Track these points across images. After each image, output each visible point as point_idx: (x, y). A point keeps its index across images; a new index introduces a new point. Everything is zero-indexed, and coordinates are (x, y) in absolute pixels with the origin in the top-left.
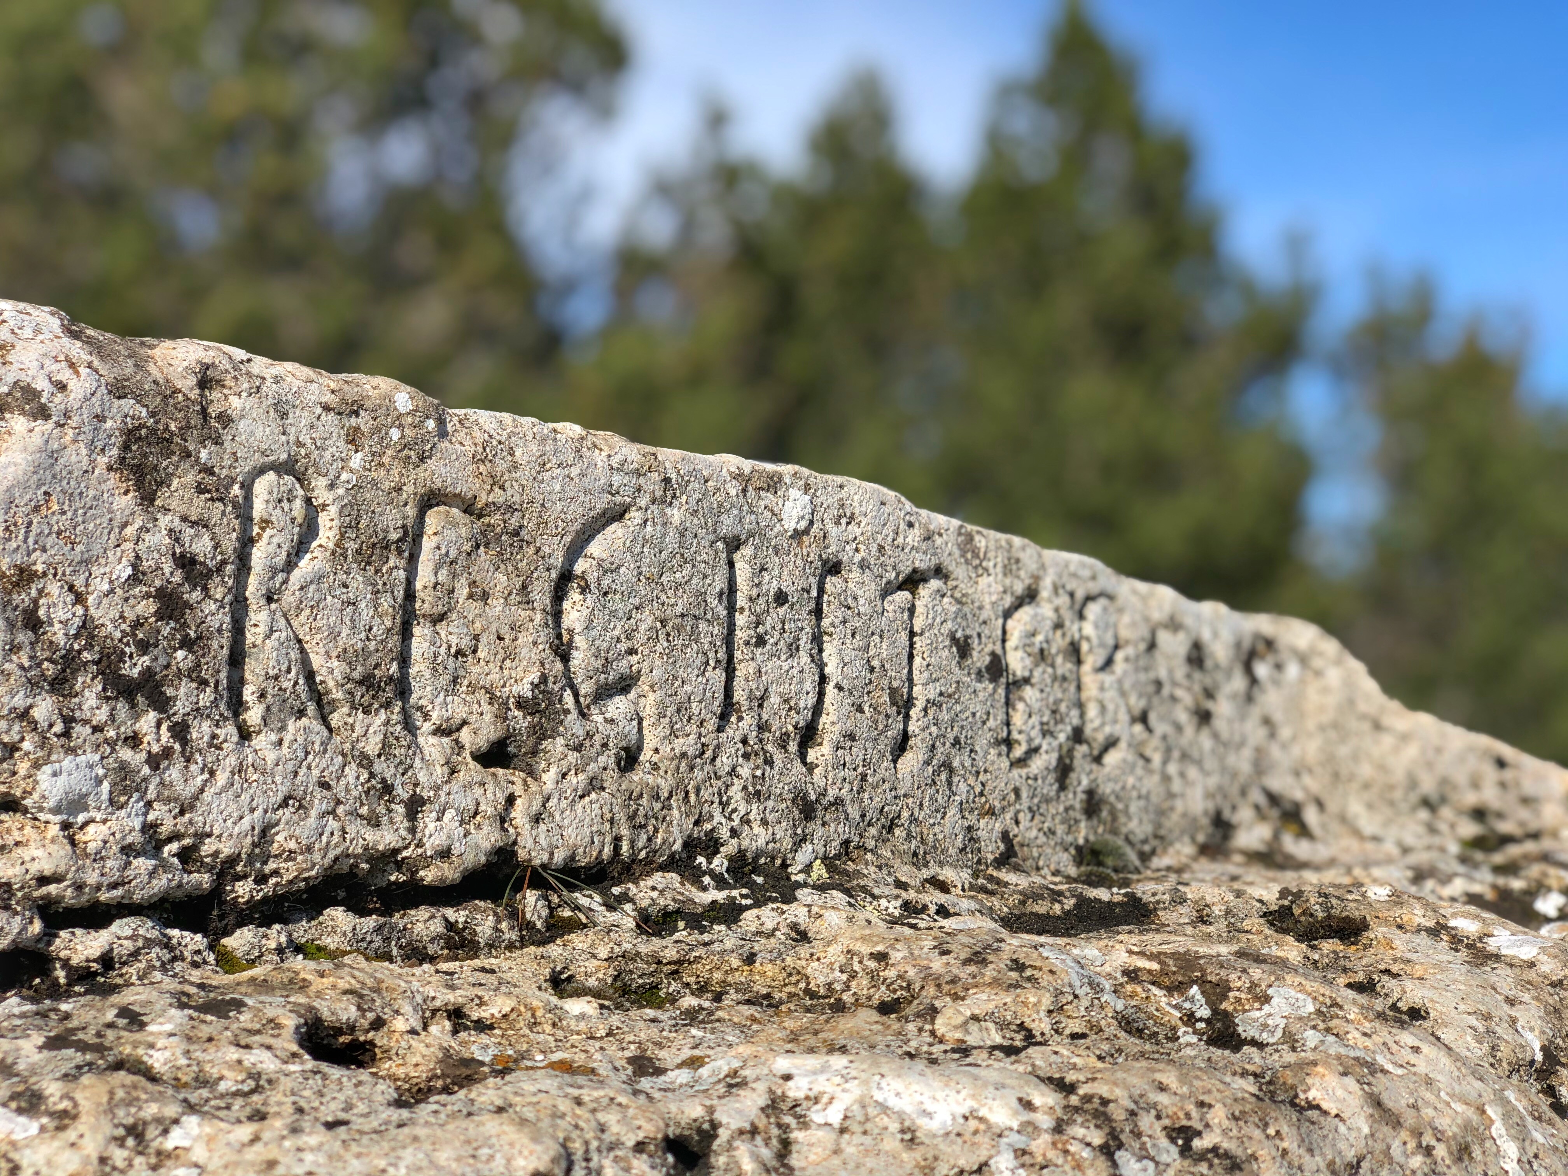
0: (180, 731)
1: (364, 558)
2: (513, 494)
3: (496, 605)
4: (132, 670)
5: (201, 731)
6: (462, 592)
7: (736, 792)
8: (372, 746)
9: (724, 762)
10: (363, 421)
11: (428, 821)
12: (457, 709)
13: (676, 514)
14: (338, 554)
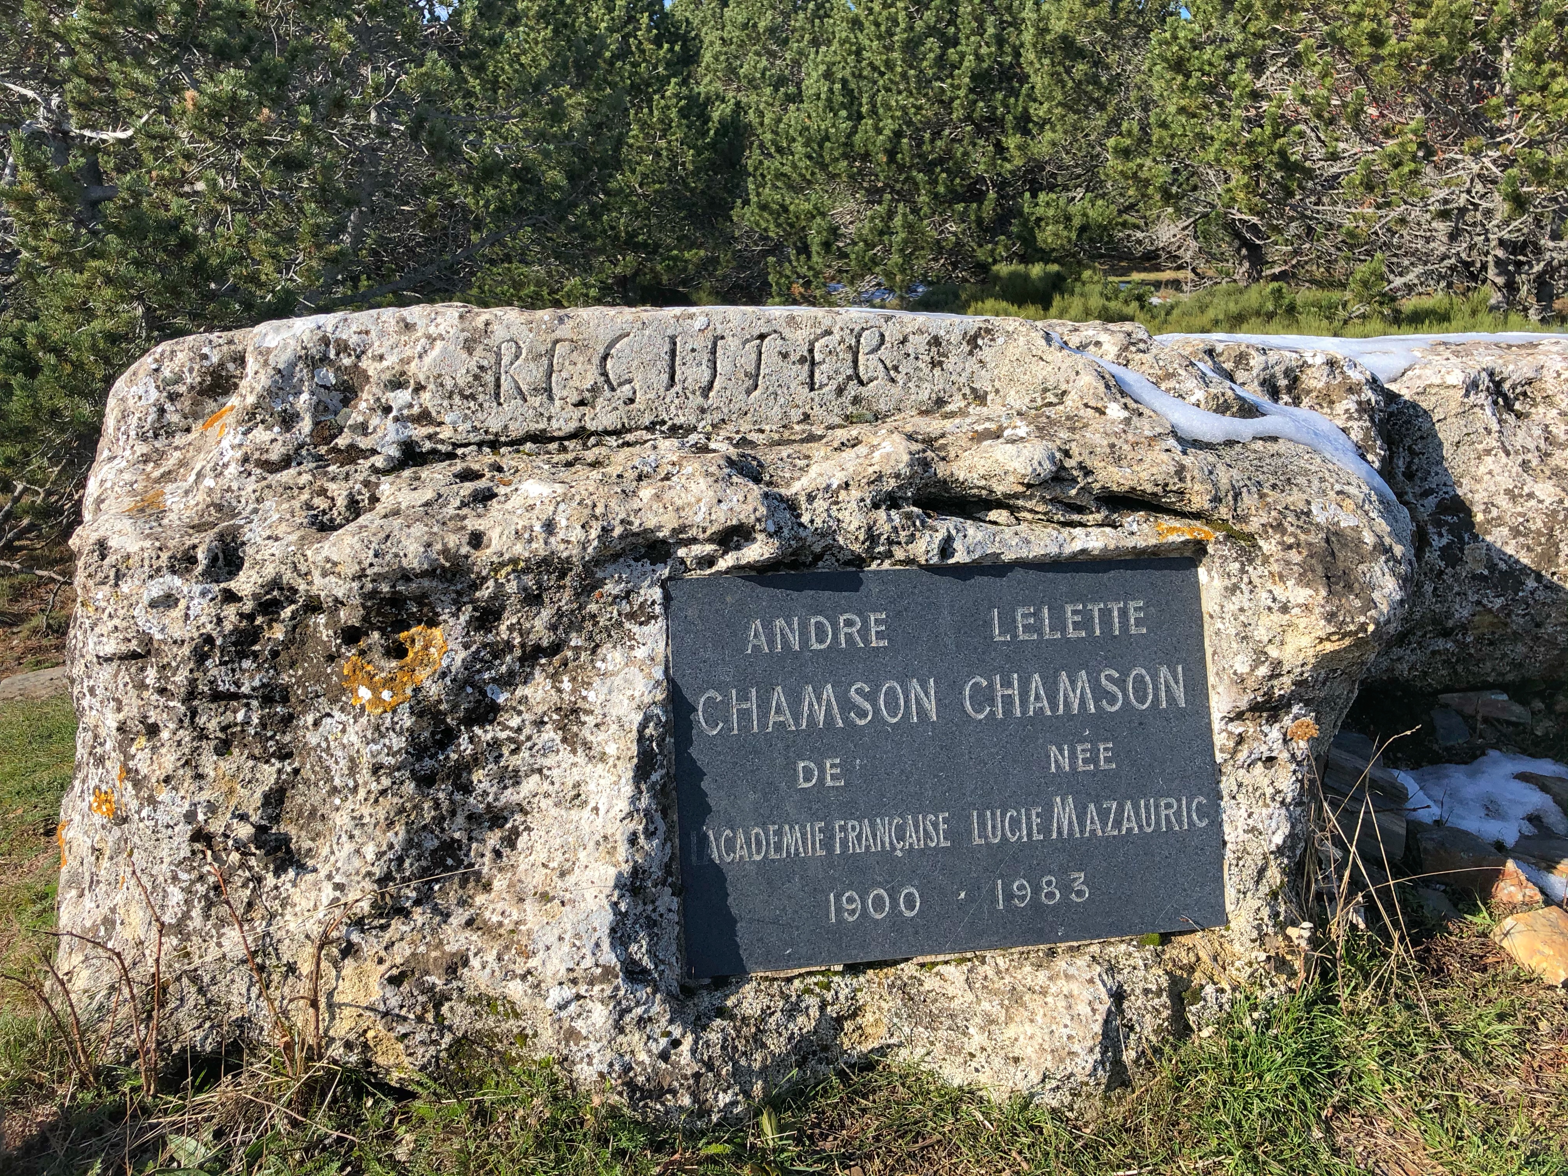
0: (481, 405)
1: (534, 359)
2: (586, 336)
3: (579, 366)
4: (467, 393)
5: (486, 405)
6: (567, 363)
7: (673, 408)
8: (537, 404)
9: (668, 400)
10: (534, 325)
11: (554, 421)
12: (565, 393)
13: (647, 332)
14: (526, 359)
